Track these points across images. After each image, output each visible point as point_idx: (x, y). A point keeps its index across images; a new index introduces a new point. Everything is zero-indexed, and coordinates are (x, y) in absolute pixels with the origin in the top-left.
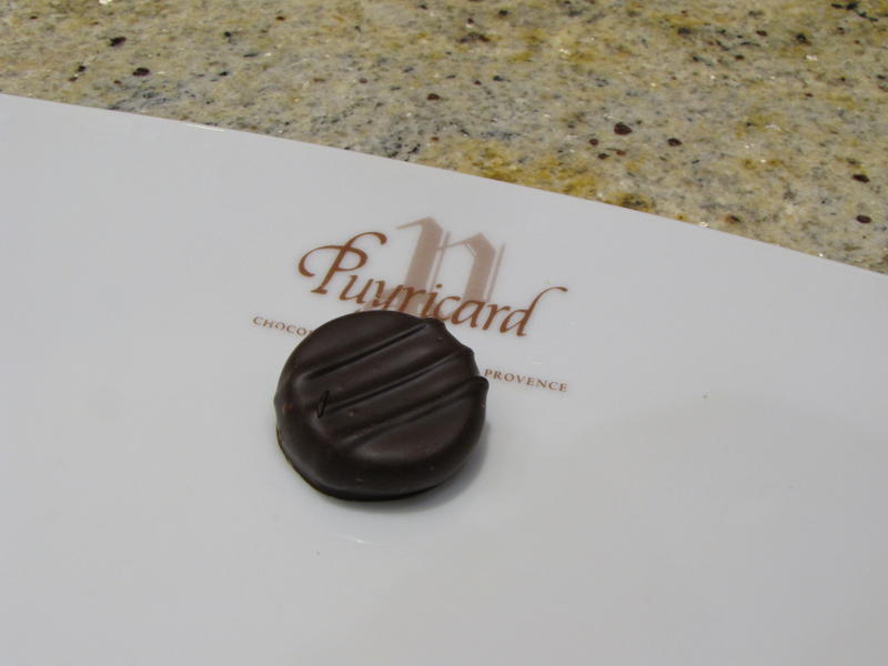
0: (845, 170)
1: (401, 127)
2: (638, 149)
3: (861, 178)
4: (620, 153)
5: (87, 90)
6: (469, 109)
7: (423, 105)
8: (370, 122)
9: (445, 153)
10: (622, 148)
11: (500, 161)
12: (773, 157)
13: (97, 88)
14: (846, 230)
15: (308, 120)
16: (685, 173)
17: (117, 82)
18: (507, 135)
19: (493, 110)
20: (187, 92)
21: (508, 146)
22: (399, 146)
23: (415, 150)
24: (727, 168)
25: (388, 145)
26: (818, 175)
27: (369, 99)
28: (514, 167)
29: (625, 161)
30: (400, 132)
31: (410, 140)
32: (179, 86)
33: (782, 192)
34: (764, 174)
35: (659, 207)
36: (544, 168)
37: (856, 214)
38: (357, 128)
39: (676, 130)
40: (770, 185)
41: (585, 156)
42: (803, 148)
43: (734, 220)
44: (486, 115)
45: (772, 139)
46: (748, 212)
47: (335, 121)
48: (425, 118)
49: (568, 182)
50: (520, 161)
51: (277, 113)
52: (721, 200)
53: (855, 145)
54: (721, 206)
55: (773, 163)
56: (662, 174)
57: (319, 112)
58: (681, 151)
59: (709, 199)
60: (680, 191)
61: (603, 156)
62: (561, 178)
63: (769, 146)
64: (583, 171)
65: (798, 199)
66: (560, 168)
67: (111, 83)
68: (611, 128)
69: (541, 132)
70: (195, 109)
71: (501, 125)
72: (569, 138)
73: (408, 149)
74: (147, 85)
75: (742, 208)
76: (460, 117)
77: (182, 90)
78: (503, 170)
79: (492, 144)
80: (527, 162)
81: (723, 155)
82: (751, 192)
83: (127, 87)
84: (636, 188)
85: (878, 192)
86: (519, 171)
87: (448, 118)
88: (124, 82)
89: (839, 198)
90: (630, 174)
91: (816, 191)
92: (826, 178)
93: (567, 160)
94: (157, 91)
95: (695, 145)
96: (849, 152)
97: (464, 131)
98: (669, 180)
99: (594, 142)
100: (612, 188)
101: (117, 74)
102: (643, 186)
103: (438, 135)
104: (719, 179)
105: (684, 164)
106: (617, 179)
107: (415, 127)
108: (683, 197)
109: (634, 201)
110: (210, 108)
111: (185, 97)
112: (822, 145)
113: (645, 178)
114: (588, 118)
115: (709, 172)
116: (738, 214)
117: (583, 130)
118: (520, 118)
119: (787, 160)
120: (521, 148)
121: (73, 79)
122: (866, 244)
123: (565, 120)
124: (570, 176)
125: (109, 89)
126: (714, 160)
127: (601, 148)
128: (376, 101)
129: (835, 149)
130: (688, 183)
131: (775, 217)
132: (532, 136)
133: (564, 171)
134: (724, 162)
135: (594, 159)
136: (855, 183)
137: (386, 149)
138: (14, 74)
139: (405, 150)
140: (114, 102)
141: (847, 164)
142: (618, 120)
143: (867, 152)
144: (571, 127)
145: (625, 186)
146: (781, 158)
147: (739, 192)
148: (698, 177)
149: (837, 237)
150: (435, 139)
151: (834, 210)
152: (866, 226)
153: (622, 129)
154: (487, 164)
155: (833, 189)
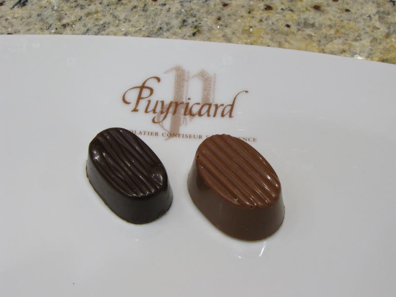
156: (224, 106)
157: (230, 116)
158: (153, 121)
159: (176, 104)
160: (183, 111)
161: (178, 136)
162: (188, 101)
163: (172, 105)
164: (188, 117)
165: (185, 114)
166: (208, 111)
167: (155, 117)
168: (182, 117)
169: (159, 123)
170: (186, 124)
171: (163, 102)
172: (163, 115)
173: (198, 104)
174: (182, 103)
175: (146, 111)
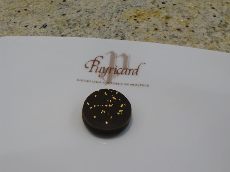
0: (210, 7)
1: (119, 7)
2: (167, 7)
3: (213, 8)
4: (164, 8)
5: (54, 6)
6: (132, 2)
7: (122, 2)
8: (112, 6)
9: (129, 11)
10: (164, 7)
11: (140, 12)
12: (195, 6)
13: (56, 5)
14: (211, 19)
15: (100, 7)
16: (177, 10)
17: (60, 4)
18: (140, 6)
19: (137, 2)
20: (74, 4)
21: (141, 8)
22: (119, 11)
23: (122, 11)
24: (186, 9)
25: (117, 10)
26: (204, 8)
27: (111, 2)
28: (143, 12)
29: (165, 9)
30: (119, 8)
31: (121, 9)
32: (73, 3)
33: (197, 12)
34: (193, 9)
35: (173, 18)
36: (149, 12)
37: (213, 15)
38: (110, 8)
39: (175, 2)
40: (195, 11)
41: (157, 9)
42: (201, 3)
43: (189, 19)
44: (135, 3)
45: (194, 2)
46: (191, 17)
47: (105, 7)
48: (123, 5)
49: (154, 14)
50: (144, 11)
51: (93, 6)
52: (185, 15)
53: (211, 2)
54: (186, 16)
55: (195, 7)
56: (173, 11)
57: (102, 5)
58: (176, 6)
59: (183, 15)
60: (177, 14)
61: (160, 9)
62: (153, 14)
63: (194, 4)
64: (157, 12)
65: (201, 13)
66: (152, 12)
67: (59, 4)
68: (161, 3)
69: (147, 5)
70: (77, 7)
71: (139, 4)
72: (153, 6)
73: (121, 11)
74: (66, 3)
75: (190, 16)
76: (130, 4)
77: (73, 4)
78: (141, 13)
79: (138, 8)
80: (145, 11)
81: (184, 6)
82: (191, 13)
83: (62, 4)
84: (168, 14)
85: (217, 10)
86: (144, 13)
87: (128, 4)
88: (61, 3)
89: (209, 12)
90: (166, 12)
91: (204, 11)
92: (206, 9)
93: (153, 10)
94: (68, 4)
95: (179, 5)
96: (210, 3)
97: (132, 6)
98: (174, 12)
99: (158, 6)
100: (163, 15)
101: (59, 2)
102: (169, 14)
103: (127, 8)
104: (185, 11)
105: (177, 9)
106: (164, 13)
107: (121, 6)
108: (178, 15)
109: (168, 17)
110: (80, 7)
111: (74, 5)
112: (204, 2)
113: (169, 12)
114: (156, 1)
115: (182, 10)
116: (189, 17)
117: (155, 4)
118: (142, 3)
119: (198, 6)
120: (144, 9)
121: (51, 4)
122: (216, 21)
123: (151, 2)
124: (155, 13)
125: (59, 5)
126: (183, 7)
127: (160, 7)
128: (113, 2)
129: (207, 3)
130: (178, 12)
131: (197, 17)
132: (146, 6)
133: (153, 12)
134: (185, 8)
135: (159, 9)
136: (212, 9)
137: (117, 11)
138: (39, 4)
139: (120, 11)
140: (60, 8)
141: (210, 6)
142: (162, 1)
143: (214, 3)
144: (153, 3)
145: (166, 14)
146: (196, 6)
147: (189, 13)
148: (180, 11)
149: (210, 20)
150: (126, 8)
151: (208, 15)
152: (215, 17)
153: (163, 3)
154: (137, 12)
155: (208, 11)
156: (134, 70)
157: (136, 74)
158: (99, 76)
159: (110, 69)
160: (113, 72)
161: (111, 83)
162: (116, 67)
163: (109, 69)
164: (116, 75)
165: (115, 73)
166: (126, 72)
167: (100, 75)
168: (113, 75)
169: (102, 77)
170: (115, 78)
171: (104, 68)
172: (104, 74)
173: (121, 69)
174: (113, 68)
175: (96, 72)
